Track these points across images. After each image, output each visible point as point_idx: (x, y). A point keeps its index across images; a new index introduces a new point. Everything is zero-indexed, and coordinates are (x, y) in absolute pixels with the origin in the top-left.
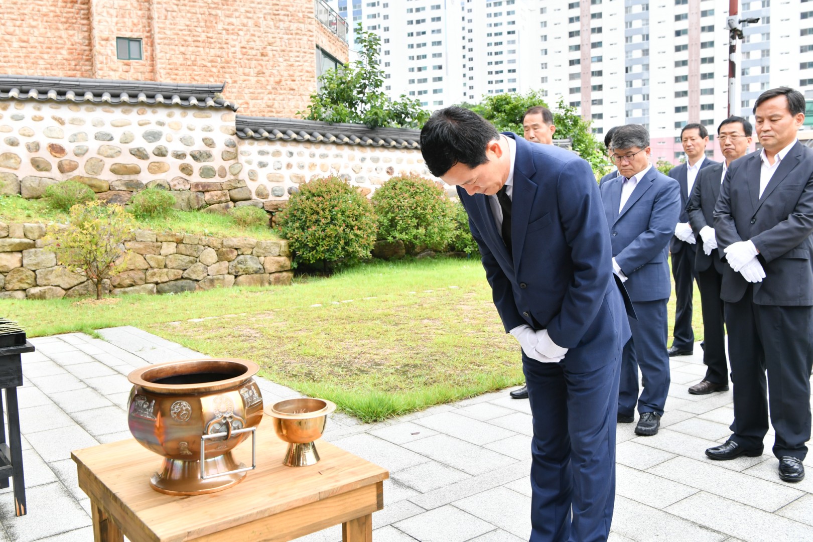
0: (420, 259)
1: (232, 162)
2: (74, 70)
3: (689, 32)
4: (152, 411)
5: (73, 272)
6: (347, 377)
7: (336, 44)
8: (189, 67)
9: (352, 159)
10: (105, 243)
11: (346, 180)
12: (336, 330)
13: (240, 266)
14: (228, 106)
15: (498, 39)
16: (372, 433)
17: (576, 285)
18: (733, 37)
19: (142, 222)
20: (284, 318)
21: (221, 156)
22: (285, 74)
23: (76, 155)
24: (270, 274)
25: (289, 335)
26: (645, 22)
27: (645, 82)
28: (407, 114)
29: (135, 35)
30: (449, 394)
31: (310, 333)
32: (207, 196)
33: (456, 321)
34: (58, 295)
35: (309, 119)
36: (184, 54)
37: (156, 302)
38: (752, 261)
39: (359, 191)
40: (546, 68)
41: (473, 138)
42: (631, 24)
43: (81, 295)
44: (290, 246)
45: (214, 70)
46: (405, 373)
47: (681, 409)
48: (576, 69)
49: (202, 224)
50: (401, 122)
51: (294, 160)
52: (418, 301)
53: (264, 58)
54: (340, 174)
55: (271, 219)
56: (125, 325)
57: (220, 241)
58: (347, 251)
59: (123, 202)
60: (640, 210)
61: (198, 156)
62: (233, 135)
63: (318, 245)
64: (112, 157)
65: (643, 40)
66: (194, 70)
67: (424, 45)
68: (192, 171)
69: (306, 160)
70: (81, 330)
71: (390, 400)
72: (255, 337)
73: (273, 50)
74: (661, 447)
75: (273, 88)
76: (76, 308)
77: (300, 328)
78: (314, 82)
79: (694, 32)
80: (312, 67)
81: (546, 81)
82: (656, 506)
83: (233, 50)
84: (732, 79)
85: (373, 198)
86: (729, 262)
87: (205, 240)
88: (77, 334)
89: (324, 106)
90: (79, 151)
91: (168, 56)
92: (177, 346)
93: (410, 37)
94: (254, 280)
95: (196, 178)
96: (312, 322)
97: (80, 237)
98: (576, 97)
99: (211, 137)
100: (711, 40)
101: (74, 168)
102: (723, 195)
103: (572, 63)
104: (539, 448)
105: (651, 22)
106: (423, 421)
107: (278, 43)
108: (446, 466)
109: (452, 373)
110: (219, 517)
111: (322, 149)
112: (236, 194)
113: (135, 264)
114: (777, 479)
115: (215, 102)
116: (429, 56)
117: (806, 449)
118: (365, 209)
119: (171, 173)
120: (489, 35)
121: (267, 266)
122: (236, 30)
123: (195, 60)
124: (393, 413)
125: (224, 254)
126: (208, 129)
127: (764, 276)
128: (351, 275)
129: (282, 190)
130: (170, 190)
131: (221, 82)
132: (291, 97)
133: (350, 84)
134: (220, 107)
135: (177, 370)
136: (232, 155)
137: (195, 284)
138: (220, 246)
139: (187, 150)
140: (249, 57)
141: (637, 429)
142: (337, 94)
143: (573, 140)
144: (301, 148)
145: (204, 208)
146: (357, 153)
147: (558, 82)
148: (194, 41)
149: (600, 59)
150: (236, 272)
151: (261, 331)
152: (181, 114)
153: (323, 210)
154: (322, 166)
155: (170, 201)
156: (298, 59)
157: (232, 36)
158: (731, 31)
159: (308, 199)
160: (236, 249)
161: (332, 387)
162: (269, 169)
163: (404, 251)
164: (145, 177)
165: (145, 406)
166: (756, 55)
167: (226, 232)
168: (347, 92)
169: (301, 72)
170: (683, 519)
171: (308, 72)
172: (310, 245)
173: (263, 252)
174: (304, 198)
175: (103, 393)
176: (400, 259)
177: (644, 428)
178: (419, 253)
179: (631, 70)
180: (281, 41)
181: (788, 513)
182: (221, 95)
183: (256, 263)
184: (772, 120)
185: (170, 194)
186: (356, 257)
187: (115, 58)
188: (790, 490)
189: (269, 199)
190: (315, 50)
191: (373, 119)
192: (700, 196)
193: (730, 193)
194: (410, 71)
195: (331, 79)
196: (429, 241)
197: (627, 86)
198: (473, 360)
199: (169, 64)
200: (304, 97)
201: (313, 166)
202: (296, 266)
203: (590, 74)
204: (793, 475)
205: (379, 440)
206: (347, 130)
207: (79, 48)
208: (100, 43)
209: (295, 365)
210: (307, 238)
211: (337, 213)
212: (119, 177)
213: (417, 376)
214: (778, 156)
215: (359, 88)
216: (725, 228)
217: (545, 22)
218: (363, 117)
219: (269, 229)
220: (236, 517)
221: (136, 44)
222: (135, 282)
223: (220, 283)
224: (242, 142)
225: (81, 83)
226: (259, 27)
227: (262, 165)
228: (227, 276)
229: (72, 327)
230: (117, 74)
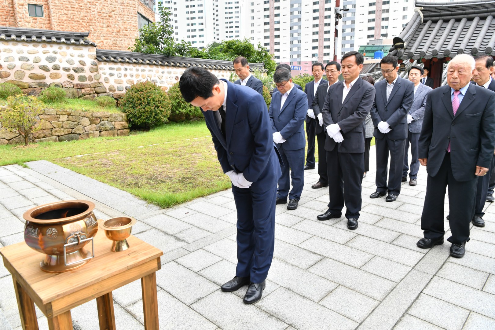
0: (193, 121)
1: (95, 73)
2: (5, 21)
3: (319, 11)
4: (36, 234)
5: (11, 131)
6: (155, 184)
7: (148, 12)
8: (70, 22)
9: (158, 72)
10: (28, 116)
11: (155, 83)
12: (150, 160)
13: (102, 126)
14: (91, 44)
15: (230, 10)
16: (166, 213)
17: (257, 154)
18: (337, 18)
19: (48, 104)
20: (125, 154)
21: (89, 70)
22: (122, 27)
23: (9, 69)
24: (118, 130)
25: (127, 163)
26: (299, 5)
27: (299, 34)
28: (185, 50)
29: (39, 3)
30: (203, 193)
31: (138, 162)
32: (83, 91)
33: (208, 154)
34: (4, 143)
35: (135, 51)
36: (67, 14)
37: (58, 146)
38: (338, 133)
39: (161, 88)
40: (253, 26)
41: (206, 84)
42: (293, 5)
43: (17, 143)
44: (127, 116)
45: (84, 24)
46: (183, 182)
47: (308, 196)
48: (268, 27)
49: (81, 106)
50: (182, 54)
51: (128, 73)
52: (191, 144)
53: (110, 18)
54: (151, 80)
55: (117, 103)
56: (41, 160)
57: (91, 114)
58: (156, 119)
59: (37, 94)
60: (290, 109)
61: (77, 70)
62: (95, 59)
63: (141, 115)
64: (29, 70)
65: (299, 14)
66: (73, 23)
67: (194, 12)
68: (74, 78)
69: (134, 72)
70: (16, 163)
71: (175, 197)
72: (109, 165)
73: (115, 14)
74: (298, 215)
75: (116, 34)
76: (14, 150)
77: (132, 159)
78: (137, 31)
79: (322, 11)
80: (136, 23)
81: (254, 33)
82: (295, 244)
83: (93, 13)
84: (336, 38)
85: (168, 92)
86: (328, 133)
87: (83, 114)
88: (14, 165)
89: (143, 45)
90: (10, 67)
91: (58, 15)
92: (69, 170)
93: (187, 8)
94: (110, 134)
95: (76, 81)
96: (139, 156)
97: (13, 113)
98: (267, 41)
99: (84, 60)
100: (329, 15)
101: (9, 75)
102: (327, 101)
103: (265, 24)
104: (240, 226)
105: (302, 5)
106: (191, 207)
107: (118, 10)
108: (201, 229)
109: (205, 181)
110: (75, 285)
111: (142, 67)
112: (98, 90)
113: (45, 126)
114: (346, 228)
115: (84, 42)
116: (197, 18)
117: (359, 214)
118: (165, 98)
119: (63, 78)
120: (226, 8)
121: (116, 126)
122: (95, 3)
123: (73, 18)
124: (177, 203)
125: (93, 121)
126: (81, 56)
127: (343, 140)
128: (159, 130)
129: (122, 88)
130: (63, 88)
131: (88, 30)
132: (126, 39)
133: (155, 34)
134: (87, 44)
136: (95, 70)
137: (79, 136)
138: (91, 117)
139: (71, 67)
140: (102, 17)
141: (288, 207)
142: (149, 39)
144: (131, 66)
145: (82, 97)
146: (160, 69)
147: (259, 33)
148: (72, 8)
149: (278, 22)
150: (100, 129)
151: (112, 161)
152: (66, 47)
153: (144, 98)
154: (143, 75)
155: (63, 94)
156: (128, 19)
157: (92, 6)
158: (336, 15)
159: (135, 92)
160: (100, 118)
161: (147, 190)
162: (115, 77)
163: (185, 118)
164: (48, 81)
165: (33, 231)
166: (349, 23)
167: (94, 110)
168: (154, 38)
169: (130, 26)
170: (306, 250)
171: (134, 26)
172: (138, 116)
173: (114, 119)
174: (133, 92)
176: (183, 121)
177: (291, 207)
178: (192, 119)
179: (293, 28)
180: (119, 10)
181: (350, 244)
182: (87, 38)
183: (110, 125)
184: (349, 67)
185: (63, 90)
186: (161, 121)
187: (28, 15)
188: (352, 233)
189: (116, 92)
190: (137, 15)
191: (168, 52)
192: (318, 99)
193: (329, 100)
194: (187, 25)
195: (146, 31)
196: (197, 113)
197: (291, 36)
198: (216, 174)
199: (59, 20)
200: (132, 39)
201: (138, 75)
202: (131, 126)
203: (274, 29)
204: (353, 226)
205: (169, 217)
206: (155, 58)
207: (7, 9)
208: (18, 7)
209: (129, 179)
210: (136, 112)
211: (151, 100)
212: (34, 81)
213: (188, 183)
214: (351, 84)
215: (160, 36)
216: (327, 117)
217: (253, 3)
218: (162, 51)
219: (116, 107)
220: (84, 284)
221: (40, 8)
222: (46, 136)
223: (92, 135)
224: (100, 63)
225: (8, 30)
226: (107, 1)
227: (111, 75)
228: (95, 132)
229: (12, 162)
230: (30, 24)
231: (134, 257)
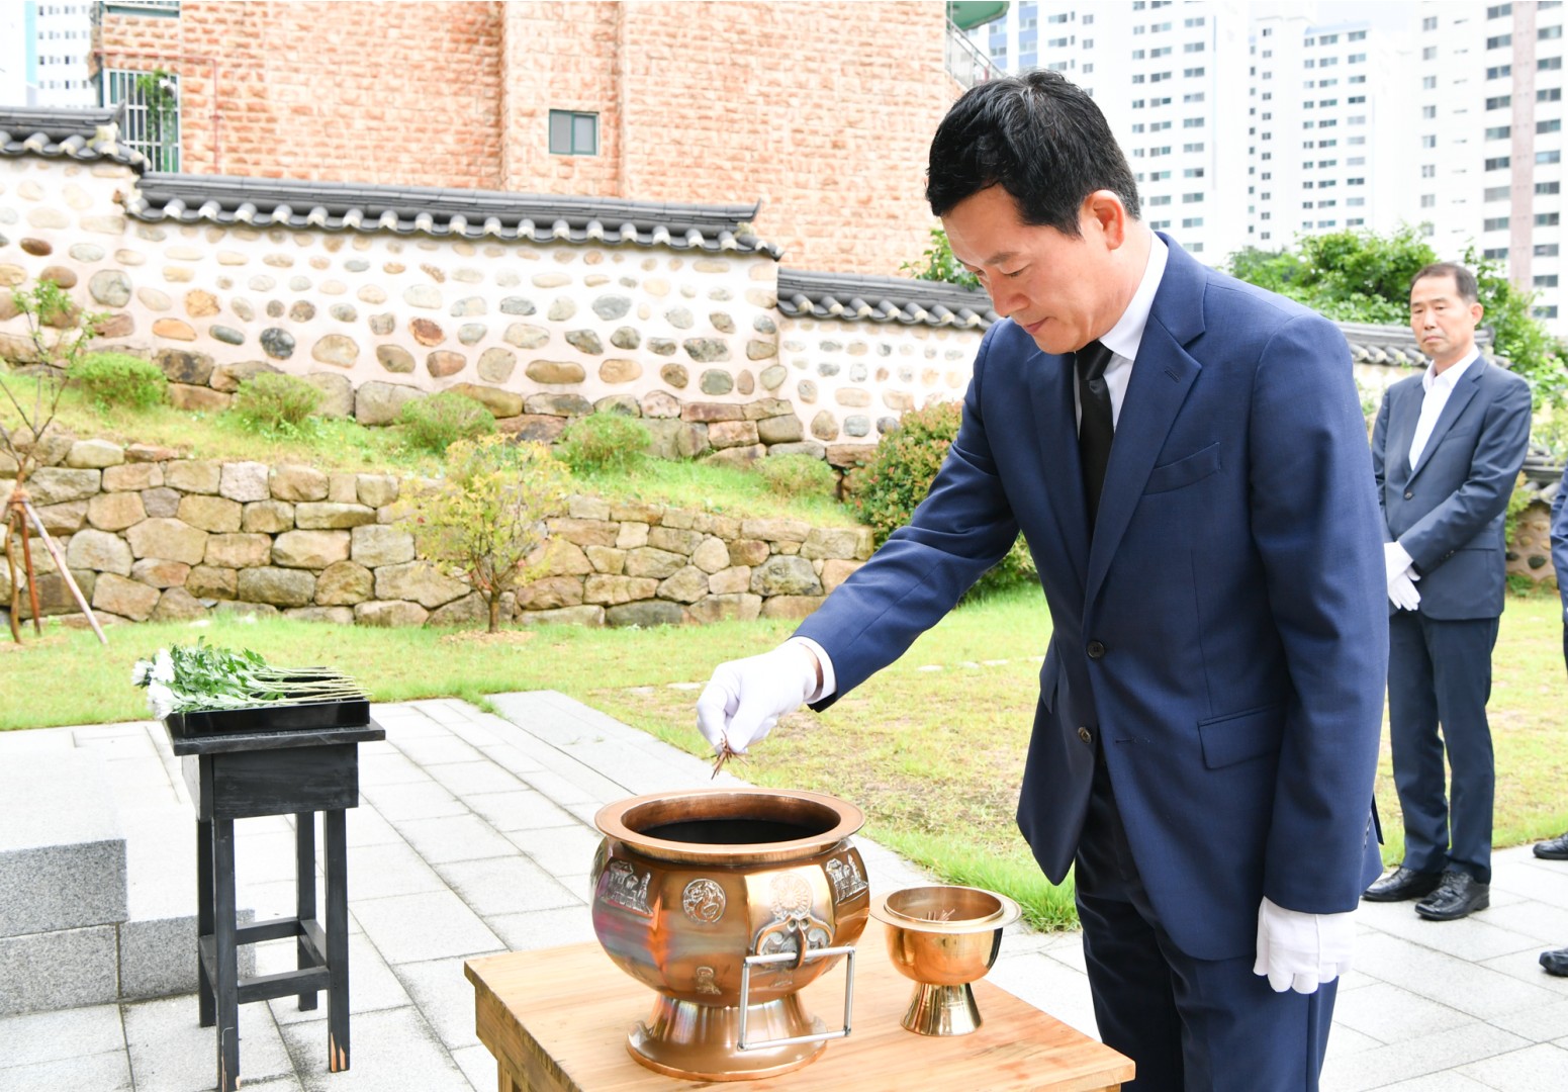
1: (767, 363)
2: (466, 174)
4: (644, 894)
5: (445, 574)
6: (998, 826)
8: (688, 171)
10: (510, 519)
12: (972, 723)
13: (774, 576)
14: (763, 249)
15: (1327, 113)
16: (1051, 953)
19: (584, 480)
21: (745, 351)
22: (880, 185)
23: (463, 342)
25: (875, 728)
29: (586, 106)
31: (919, 728)
32: (714, 432)
34: (415, 619)
35: (926, 278)
36: (679, 143)
37: (603, 644)
40: (1432, 175)
43: (457, 621)
44: (877, 539)
45: (738, 176)
48: (1501, 178)
49: (701, 488)
51: (891, 363)
53: (837, 152)
55: (840, 483)
56: (543, 689)
57: (736, 525)
59: (547, 439)
61: (700, 350)
62: (771, 308)
64: (531, 347)
66: (697, 176)
67: (1168, 125)
68: (685, 379)
69: (918, 363)
70: (457, 694)
72: (804, 729)
73: (856, 137)
75: (855, 214)
76: (448, 648)
77: (897, 715)
81: (1432, 204)
83: (776, 135)
87: (707, 521)
88: (448, 701)
90: (469, 335)
91: (647, 148)
92: (647, 737)
93: (1138, 110)
94: (801, 608)
95: (693, 394)
96: (922, 703)
97: (464, 506)
98: (1500, 239)
99: (728, 312)
101: (457, 367)
103: (1491, 164)
107: (868, 122)
111: (952, 341)
112: (771, 429)
113: (564, 564)
115: (738, 241)
116: (1177, 149)
119: (645, 383)
120: (1309, 105)
121: (829, 580)
122: (784, 97)
123: (700, 157)
125: (743, 551)
126: (722, 296)
128: (1003, 606)
129: (866, 424)
130: (641, 417)
131: (750, 200)
132: (889, 232)
134: (748, 251)
135: (691, 809)
136: (766, 348)
137: (683, 610)
138: (734, 535)
139: (679, 337)
140: (808, 150)
143: (1494, 332)
144: (907, 336)
145: (707, 455)
147: (1458, 205)
148: (700, 118)
149: (1555, 157)
150: (765, 590)
152: (670, 263)
154: (951, 376)
155: (639, 439)
156: (907, 154)
157: (776, 109)
159: (918, 443)
160: (768, 542)
161: (967, 846)
162: (842, 380)
164: (592, 389)
165: (630, 884)
167: (750, 507)
173: (822, 549)
174: (910, 440)
175: (500, 826)
180: (874, 118)
182: (749, 227)
183: (806, 574)
185: (641, 424)
186: (1014, 569)
187: (545, 151)
189: (838, 442)
199: (649, 164)
201: (929, 375)
203: (1533, 188)
207: (478, 130)
208: (517, 122)
209: (888, 793)
212: (543, 388)
217: (1434, 78)
219: (836, 502)
221: (587, 123)
222: (562, 600)
223: (732, 610)
224: (788, 322)
225: (480, 201)
226: (831, 89)
227: (828, 371)
228: (746, 597)
229: (442, 686)
230: (548, 183)
231: (1011, 1067)
